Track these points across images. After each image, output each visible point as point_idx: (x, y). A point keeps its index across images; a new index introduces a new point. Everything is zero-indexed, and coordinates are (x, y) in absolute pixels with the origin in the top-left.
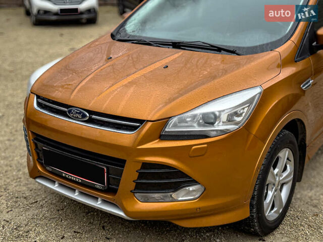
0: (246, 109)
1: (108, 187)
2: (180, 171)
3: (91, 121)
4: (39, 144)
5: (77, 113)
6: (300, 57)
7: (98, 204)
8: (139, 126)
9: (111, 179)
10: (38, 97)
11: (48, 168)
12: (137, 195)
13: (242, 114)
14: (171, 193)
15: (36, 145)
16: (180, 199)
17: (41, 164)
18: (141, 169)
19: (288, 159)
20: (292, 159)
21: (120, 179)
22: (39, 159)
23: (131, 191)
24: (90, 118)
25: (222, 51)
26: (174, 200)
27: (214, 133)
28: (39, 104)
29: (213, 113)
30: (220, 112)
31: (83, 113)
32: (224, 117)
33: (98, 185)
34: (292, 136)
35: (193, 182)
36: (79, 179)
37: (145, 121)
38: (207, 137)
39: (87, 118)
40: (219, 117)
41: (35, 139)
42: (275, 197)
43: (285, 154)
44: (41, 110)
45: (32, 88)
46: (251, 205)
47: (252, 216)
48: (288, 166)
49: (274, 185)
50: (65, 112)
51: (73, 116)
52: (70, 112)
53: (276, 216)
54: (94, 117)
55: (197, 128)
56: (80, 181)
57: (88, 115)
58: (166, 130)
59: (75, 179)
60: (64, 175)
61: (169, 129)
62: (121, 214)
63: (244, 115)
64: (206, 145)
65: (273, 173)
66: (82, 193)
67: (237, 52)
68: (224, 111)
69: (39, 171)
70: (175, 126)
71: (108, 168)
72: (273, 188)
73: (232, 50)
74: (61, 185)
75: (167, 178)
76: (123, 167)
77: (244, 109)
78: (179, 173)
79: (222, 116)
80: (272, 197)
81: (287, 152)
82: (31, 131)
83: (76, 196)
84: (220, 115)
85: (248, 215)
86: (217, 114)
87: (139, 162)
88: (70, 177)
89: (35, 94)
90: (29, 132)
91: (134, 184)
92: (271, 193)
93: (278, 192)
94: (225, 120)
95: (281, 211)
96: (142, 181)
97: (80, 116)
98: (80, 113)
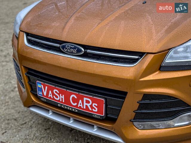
1: (106, 116)
3: (85, 55)
4: (33, 78)
5: (71, 48)
7: (94, 131)
8: (139, 59)
12: (135, 123)
15: (29, 78)
16: (176, 125)
21: (120, 110)
24: (85, 52)
28: (29, 41)
31: (78, 48)
36: (75, 109)
39: (83, 53)
41: (28, 73)
44: (32, 47)
50: (59, 48)
51: (67, 51)
52: (64, 47)
54: (89, 51)
56: (77, 111)
57: (83, 50)
59: (71, 109)
60: (59, 105)
76: (124, 98)
82: (24, 67)
83: (71, 124)
88: (66, 108)
89: (24, 32)
90: (22, 67)
91: (134, 114)
96: (142, 111)
97: (75, 51)
98: (75, 48)
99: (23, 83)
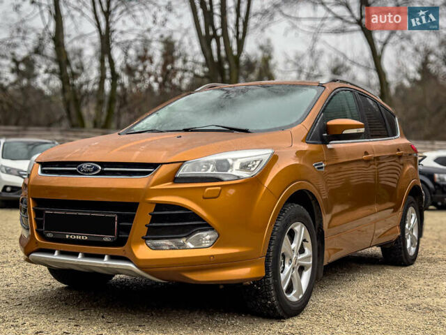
0: (258, 162)
2: (193, 213)
4: (41, 209)
5: (88, 167)
10: (43, 165)
11: (50, 235)
13: (254, 166)
14: (184, 239)
15: (36, 212)
17: (41, 234)
18: (155, 210)
19: (304, 240)
20: (308, 239)
21: (131, 226)
22: (38, 227)
25: (235, 132)
26: (186, 248)
27: (227, 179)
28: (43, 172)
29: (227, 161)
30: (234, 160)
31: (95, 167)
32: (237, 165)
33: (107, 238)
34: (307, 214)
35: (206, 226)
36: (84, 236)
37: (159, 164)
38: (220, 180)
39: (98, 172)
40: (232, 165)
41: (37, 205)
42: (292, 276)
47: (269, 281)
48: (306, 249)
49: (291, 260)
52: (80, 169)
53: (295, 299)
54: (105, 169)
55: (211, 172)
56: (86, 238)
57: (100, 168)
58: (181, 173)
59: (80, 237)
60: (67, 237)
61: (184, 171)
62: (131, 266)
63: (256, 166)
65: (290, 247)
66: (86, 255)
67: (249, 130)
71: (119, 215)
72: (290, 264)
74: (62, 253)
76: (135, 211)
78: (194, 216)
79: (234, 165)
82: (33, 199)
83: (79, 259)
86: (231, 162)
87: (152, 203)
88: (75, 238)
89: (40, 163)
90: (31, 199)
91: (147, 228)
92: (288, 267)
93: (295, 272)
94: (238, 168)
95: (300, 297)
96: (154, 224)
97: (91, 170)
98: (91, 167)
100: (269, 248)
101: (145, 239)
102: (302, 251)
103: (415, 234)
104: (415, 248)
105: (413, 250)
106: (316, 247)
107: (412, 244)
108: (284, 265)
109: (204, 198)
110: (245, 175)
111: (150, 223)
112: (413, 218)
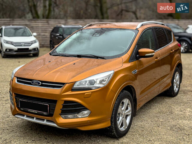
0: (107, 79)
1: (49, 113)
2: (80, 104)
3: (42, 85)
4: (18, 98)
5: (36, 82)
6: (131, 60)
7: (45, 122)
8: (63, 86)
9: (51, 110)
10: (18, 78)
11: (22, 109)
12: (62, 116)
13: (105, 81)
14: (77, 114)
15: (16, 99)
16: (80, 117)
17: (18, 108)
18: (64, 103)
19: (128, 104)
20: (130, 104)
21: (55, 109)
22: (17, 105)
23: (60, 114)
25: (99, 58)
26: (78, 118)
27: (94, 88)
28: (18, 81)
29: (93, 80)
30: (96, 79)
31: (39, 82)
32: (98, 82)
33: (45, 113)
34: (129, 94)
35: (86, 109)
36: (36, 112)
37: (65, 83)
38: (91, 89)
39: (40, 84)
40: (96, 82)
41: (15, 96)
42: (123, 120)
43: (126, 101)
44: (19, 83)
45: (14, 75)
46: (111, 122)
47: (112, 126)
48: (129, 108)
49: (122, 114)
50: (31, 83)
51: (34, 84)
52: (32, 82)
53: (124, 129)
54: (43, 83)
55: (87, 86)
56: (37, 112)
57: (41, 83)
58: (74, 87)
59: (34, 112)
60: (29, 111)
61: (76, 86)
62: (55, 125)
63: (106, 81)
64: (91, 93)
65: (121, 110)
66: (37, 119)
67: (105, 58)
68: (98, 79)
69: (17, 111)
70: (78, 85)
71: (49, 105)
72: (122, 116)
73: (102, 57)
74: (27, 116)
75: (75, 107)
76: (56, 103)
77: (106, 78)
78: (80, 105)
79: (97, 82)
80: (121, 120)
81: (127, 101)
82: (14, 93)
83: (34, 120)
84: (96, 81)
85: (110, 125)
86: (95, 80)
87: (63, 100)
88: (32, 111)
89: (16, 77)
90: (13, 93)
91: (61, 111)
92: (121, 118)
93: (124, 119)
94: (99, 83)
95: (126, 128)
96: (64, 109)
97: (37, 84)
98: (37, 82)
99: (13, 102)
100: (112, 113)
101: (61, 115)
102: (127, 108)
103: (178, 83)
104: (178, 89)
105: (177, 89)
106: (133, 105)
107: (176, 87)
108: (119, 117)
109: (84, 98)
110: (101, 86)
111: (62, 108)
112: (178, 76)
